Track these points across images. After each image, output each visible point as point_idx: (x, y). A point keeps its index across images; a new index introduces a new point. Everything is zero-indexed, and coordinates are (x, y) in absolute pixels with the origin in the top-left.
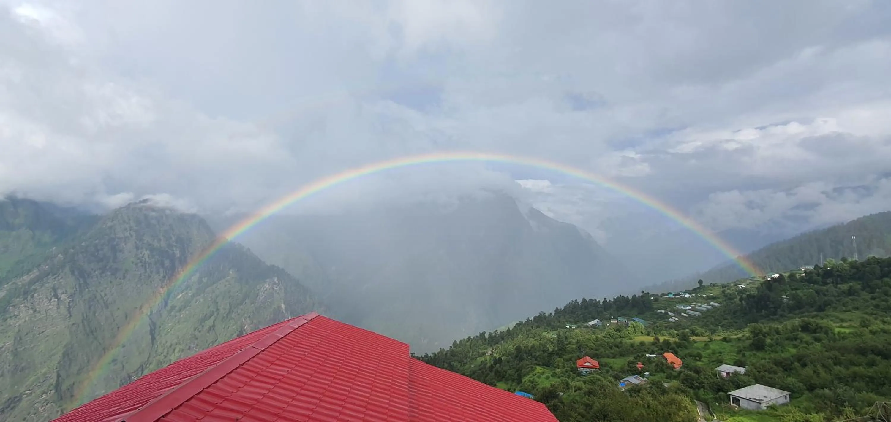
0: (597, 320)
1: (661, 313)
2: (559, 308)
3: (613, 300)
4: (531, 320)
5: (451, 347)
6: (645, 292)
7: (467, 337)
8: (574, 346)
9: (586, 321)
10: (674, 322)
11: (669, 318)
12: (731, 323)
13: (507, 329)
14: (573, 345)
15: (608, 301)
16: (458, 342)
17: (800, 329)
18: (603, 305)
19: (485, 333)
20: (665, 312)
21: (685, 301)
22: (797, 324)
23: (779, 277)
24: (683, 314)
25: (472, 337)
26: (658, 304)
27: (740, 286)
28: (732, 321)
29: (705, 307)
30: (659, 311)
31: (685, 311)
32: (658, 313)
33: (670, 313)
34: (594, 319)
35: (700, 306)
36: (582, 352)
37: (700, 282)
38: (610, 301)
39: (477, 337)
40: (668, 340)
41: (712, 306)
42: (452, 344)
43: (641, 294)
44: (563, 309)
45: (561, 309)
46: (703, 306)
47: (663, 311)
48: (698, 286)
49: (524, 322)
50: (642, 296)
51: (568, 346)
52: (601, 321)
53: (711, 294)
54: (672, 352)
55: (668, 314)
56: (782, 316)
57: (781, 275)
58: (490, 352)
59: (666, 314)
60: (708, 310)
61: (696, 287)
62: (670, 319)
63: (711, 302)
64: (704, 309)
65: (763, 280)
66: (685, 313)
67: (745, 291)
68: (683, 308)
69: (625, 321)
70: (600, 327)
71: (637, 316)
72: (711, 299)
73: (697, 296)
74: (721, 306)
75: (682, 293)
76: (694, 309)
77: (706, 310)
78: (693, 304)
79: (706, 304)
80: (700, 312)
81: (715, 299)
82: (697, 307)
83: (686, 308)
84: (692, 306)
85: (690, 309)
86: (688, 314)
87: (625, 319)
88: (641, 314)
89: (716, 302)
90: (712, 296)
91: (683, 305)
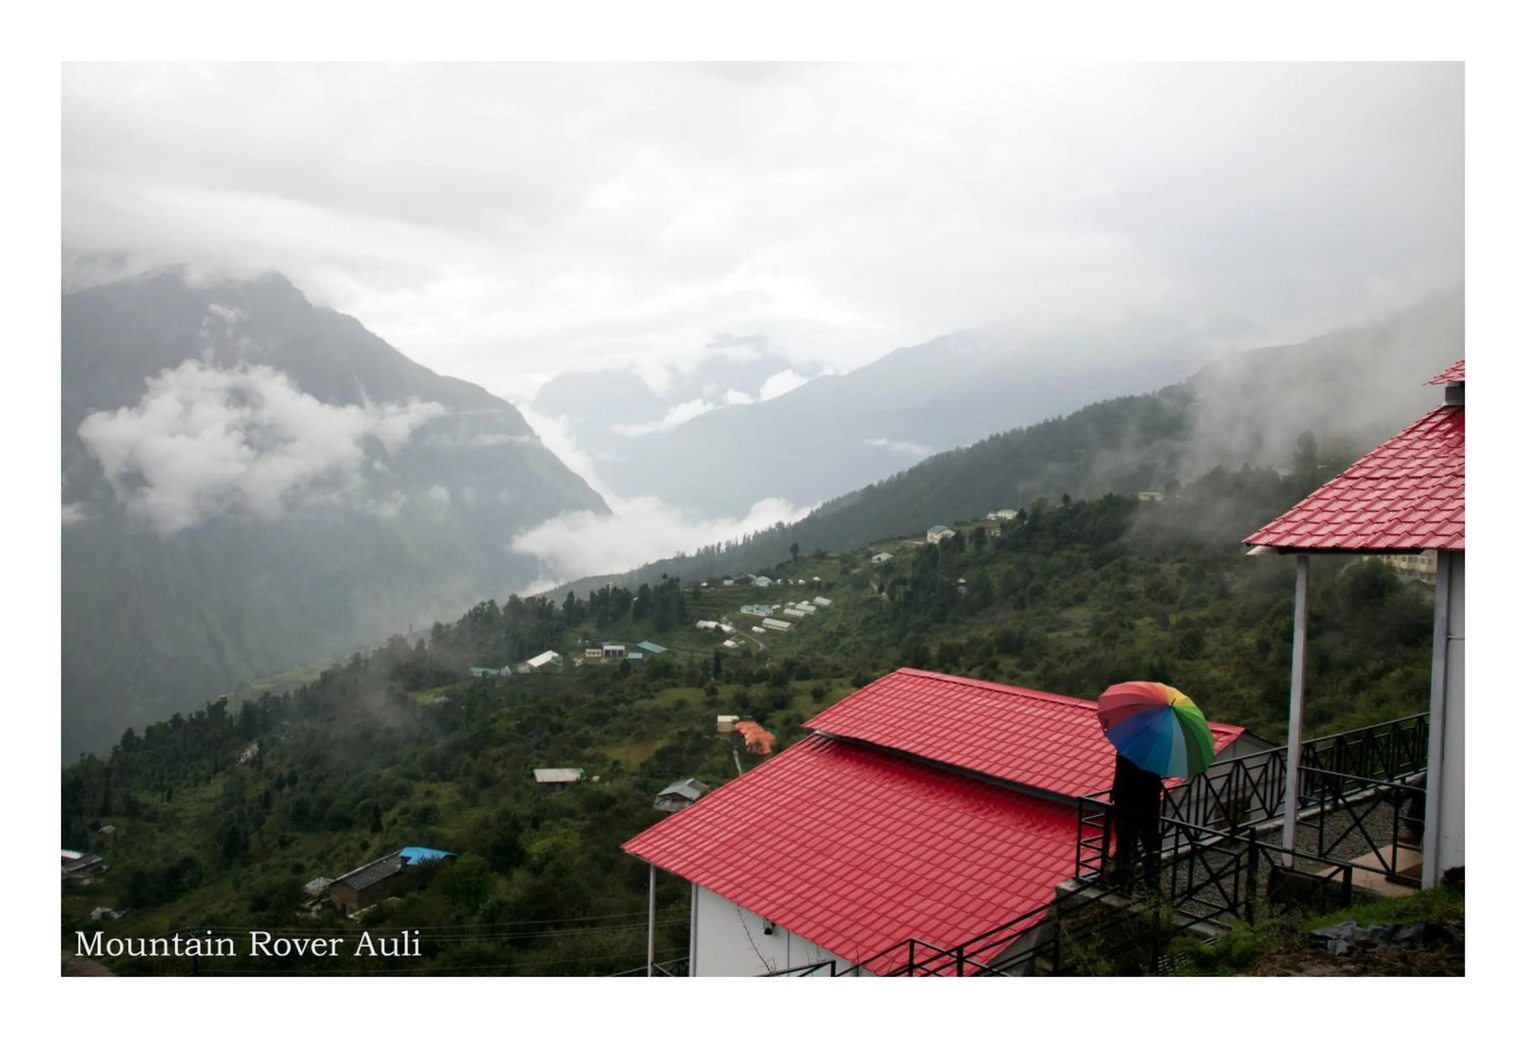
0: (550, 653)
1: (706, 627)
4: (368, 660)
6: (669, 576)
9: (524, 658)
10: (735, 650)
11: (724, 641)
15: (577, 600)
18: (564, 611)
20: (716, 625)
21: (761, 596)
23: (954, 536)
24: (755, 629)
26: (702, 605)
27: (875, 558)
29: (803, 608)
30: (702, 624)
31: (759, 621)
32: (701, 628)
33: (726, 628)
34: (540, 651)
35: (793, 608)
37: (795, 549)
38: (581, 600)
40: (745, 694)
41: (818, 606)
43: (662, 582)
45: (448, 626)
46: (799, 606)
47: (712, 624)
48: (790, 557)
50: (662, 588)
52: (562, 654)
53: (816, 579)
54: (753, 720)
55: (721, 628)
56: (954, 622)
57: (957, 532)
59: (718, 628)
60: (808, 616)
61: (785, 560)
62: (727, 643)
63: (815, 597)
64: (801, 614)
65: (921, 543)
66: (760, 625)
67: (887, 568)
68: (755, 613)
69: (621, 652)
70: (560, 671)
71: (649, 638)
72: (815, 591)
73: (785, 582)
74: (837, 607)
75: (754, 577)
76: (777, 616)
77: (804, 617)
78: (777, 603)
79: (806, 602)
80: (791, 622)
81: (824, 589)
82: (788, 611)
83: (762, 614)
84: (775, 607)
85: (770, 617)
86: (766, 629)
87: (621, 648)
88: (661, 631)
89: (826, 597)
90: (819, 583)
91: (756, 606)
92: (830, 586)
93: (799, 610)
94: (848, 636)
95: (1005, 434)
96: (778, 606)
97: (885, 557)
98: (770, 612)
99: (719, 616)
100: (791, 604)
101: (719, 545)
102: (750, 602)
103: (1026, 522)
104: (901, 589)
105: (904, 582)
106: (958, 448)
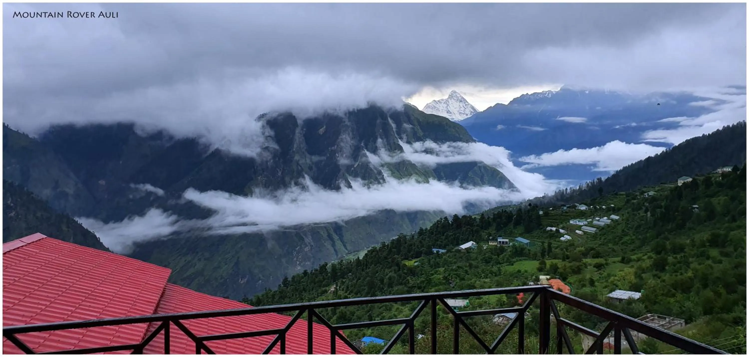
0: (471, 242)
1: (551, 230)
2: (424, 228)
3: (492, 217)
4: (388, 245)
5: (280, 285)
7: (302, 271)
8: (441, 276)
9: (459, 244)
10: (566, 242)
11: (561, 237)
12: (633, 240)
13: (357, 258)
14: (439, 274)
15: (486, 218)
16: (290, 279)
17: (708, 244)
18: (479, 222)
19: (327, 265)
20: (556, 229)
21: (581, 215)
22: (705, 239)
23: (691, 181)
24: (577, 231)
25: (309, 271)
26: (549, 220)
27: (646, 194)
28: (634, 237)
29: (604, 221)
30: (549, 228)
31: (579, 228)
32: (548, 231)
33: (562, 231)
34: (467, 241)
35: (598, 221)
36: (451, 283)
37: (601, 190)
38: (489, 218)
39: (316, 270)
40: (556, 264)
41: (612, 220)
42: (282, 281)
43: (529, 208)
44: (429, 228)
45: (426, 230)
47: (554, 229)
48: (597, 195)
49: (378, 248)
50: (529, 211)
51: (432, 277)
52: (477, 243)
53: (612, 205)
54: (559, 279)
55: (559, 231)
56: (690, 229)
57: (694, 179)
58: (333, 289)
59: (557, 231)
60: (608, 226)
61: (595, 196)
62: (562, 239)
63: (611, 215)
64: (602, 224)
65: (673, 186)
66: (580, 230)
67: (653, 199)
68: (578, 223)
69: (506, 243)
70: (475, 251)
71: (521, 235)
72: (611, 212)
73: (595, 208)
74: (623, 220)
75: (578, 205)
76: (590, 225)
77: (604, 225)
78: (590, 219)
79: (606, 218)
80: (597, 228)
81: (615, 211)
82: (595, 222)
83: (581, 224)
84: (589, 220)
85: (585, 225)
86: (583, 231)
87: (507, 240)
88: (527, 232)
89: (617, 215)
90: (613, 208)
91: (578, 220)
92: (619, 209)
93: (601, 221)
94: (627, 236)
95: (733, 126)
96: (591, 220)
97: (651, 193)
98: (586, 223)
99: (558, 225)
100: (597, 219)
101: (566, 189)
102: (575, 218)
103: (738, 173)
104: (658, 210)
105: (661, 207)
106: (703, 134)
